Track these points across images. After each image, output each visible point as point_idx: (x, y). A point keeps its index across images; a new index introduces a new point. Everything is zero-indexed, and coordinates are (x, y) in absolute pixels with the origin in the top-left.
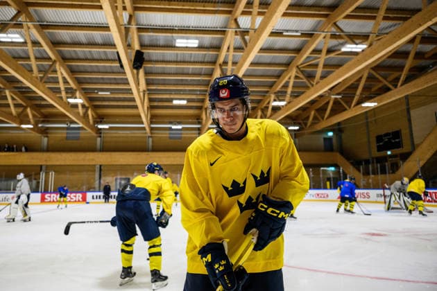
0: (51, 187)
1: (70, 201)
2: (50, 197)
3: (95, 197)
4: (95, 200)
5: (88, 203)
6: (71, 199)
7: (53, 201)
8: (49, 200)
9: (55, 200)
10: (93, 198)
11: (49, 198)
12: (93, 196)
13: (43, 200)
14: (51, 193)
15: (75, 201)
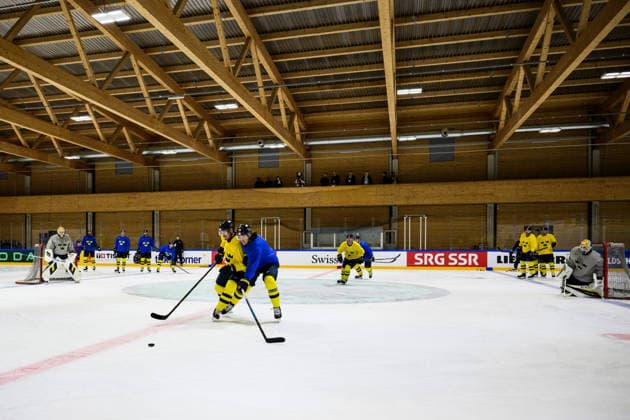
0: (423, 241)
1: (456, 265)
2: (423, 257)
3: (502, 259)
4: (503, 265)
5: (490, 269)
6: (460, 261)
7: (429, 265)
8: (421, 263)
9: (432, 263)
10: (499, 261)
11: (421, 260)
12: (499, 258)
13: (411, 262)
14: (423, 251)
15: (467, 265)
